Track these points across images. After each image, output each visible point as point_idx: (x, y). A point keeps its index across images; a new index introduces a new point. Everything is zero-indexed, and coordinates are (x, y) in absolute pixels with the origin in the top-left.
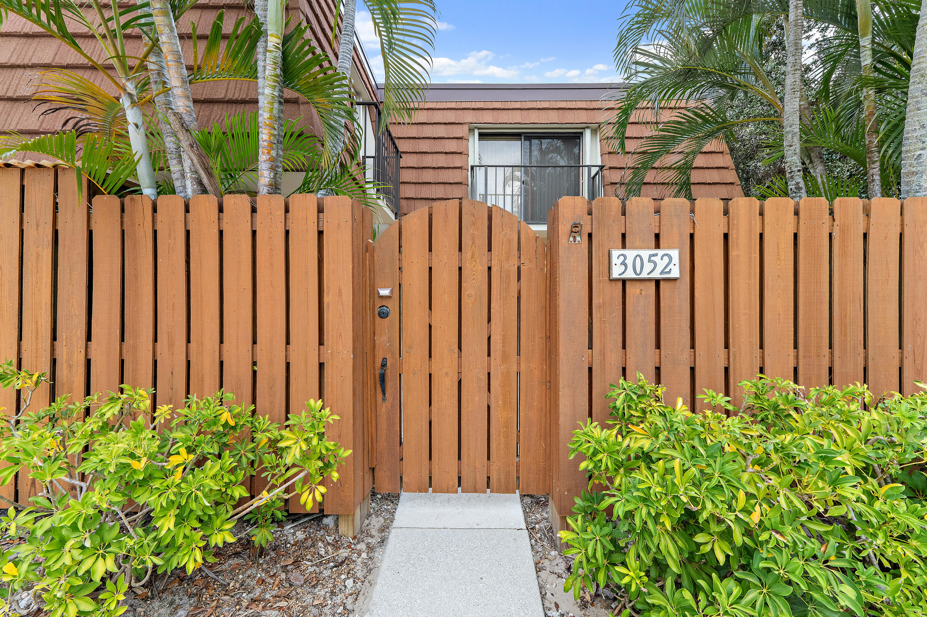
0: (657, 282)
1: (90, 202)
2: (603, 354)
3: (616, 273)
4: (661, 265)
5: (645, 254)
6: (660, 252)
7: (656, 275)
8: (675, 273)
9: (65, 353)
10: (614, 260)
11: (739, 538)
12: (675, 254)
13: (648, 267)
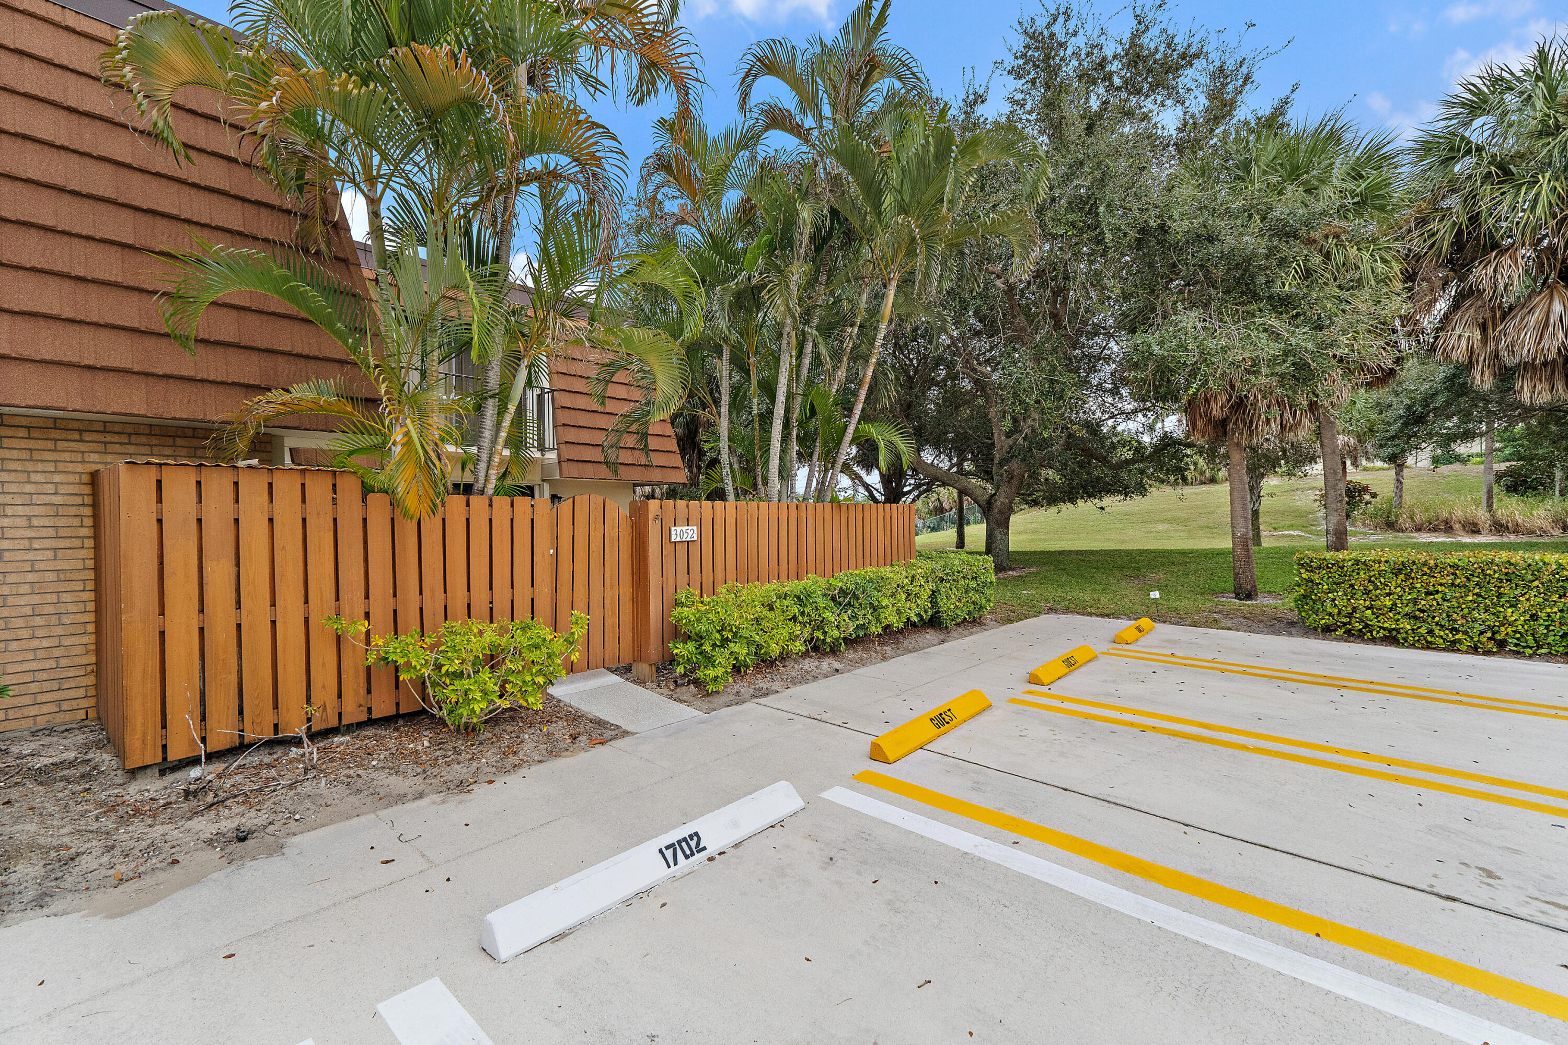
0: (688, 542)
1: (364, 500)
2: (667, 579)
3: (673, 540)
4: (690, 534)
5: (684, 528)
6: (690, 528)
7: (688, 539)
8: (695, 538)
9: (347, 610)
10: (673, 533)
11: (734, 630)
12: (695, 528)
13: (685, 535)
